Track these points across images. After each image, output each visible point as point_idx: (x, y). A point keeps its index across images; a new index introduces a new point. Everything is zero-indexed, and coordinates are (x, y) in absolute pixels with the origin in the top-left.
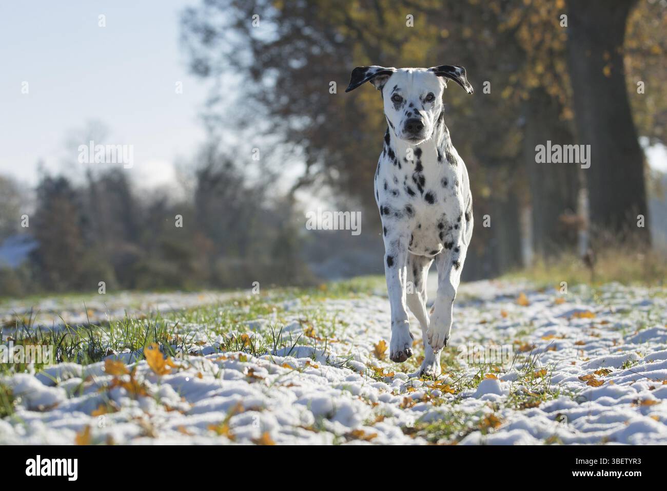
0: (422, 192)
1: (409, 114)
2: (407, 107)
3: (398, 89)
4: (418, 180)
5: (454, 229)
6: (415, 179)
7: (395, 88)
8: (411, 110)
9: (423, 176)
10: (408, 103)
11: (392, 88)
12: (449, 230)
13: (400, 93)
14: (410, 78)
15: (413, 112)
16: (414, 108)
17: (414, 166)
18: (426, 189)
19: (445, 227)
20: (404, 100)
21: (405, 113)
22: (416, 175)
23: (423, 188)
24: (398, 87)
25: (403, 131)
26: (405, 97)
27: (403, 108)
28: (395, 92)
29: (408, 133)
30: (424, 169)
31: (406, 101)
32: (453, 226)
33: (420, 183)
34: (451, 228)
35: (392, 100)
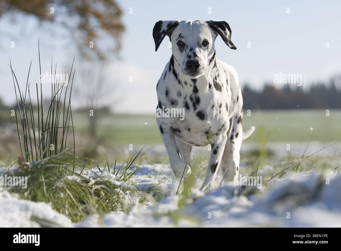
0: (195, 108)
1: (189, 57)
2: (188, 50)
3: (182, 37)
4: (194, 100)
5: (215, 135)
6: (191, 99)
7: (180, 36)
8: (191, 54)
9: (199, 97)
10: (189, 48)
11: (177, 36)
12: (213, 135)
13: (183, 40)
14: (191, 28)
15: (192, 55)
16: (193, 52)
17: (192, 89)
18: (199, 108)
19: (210, 134)
20: (186, 45)
21: (187, 55)
22: (193, 96)
23: (197, 106)
24: (182, 35)
25: (185, 69)
26: (187, 43)
27: (185, 51)
28: (179, 39)
29: (188, 71)
30: (199, 92)
31: (187, 46)
32: (215, 133)
33: (195, 102)
34: (214, 134)
35: (178, 45)
